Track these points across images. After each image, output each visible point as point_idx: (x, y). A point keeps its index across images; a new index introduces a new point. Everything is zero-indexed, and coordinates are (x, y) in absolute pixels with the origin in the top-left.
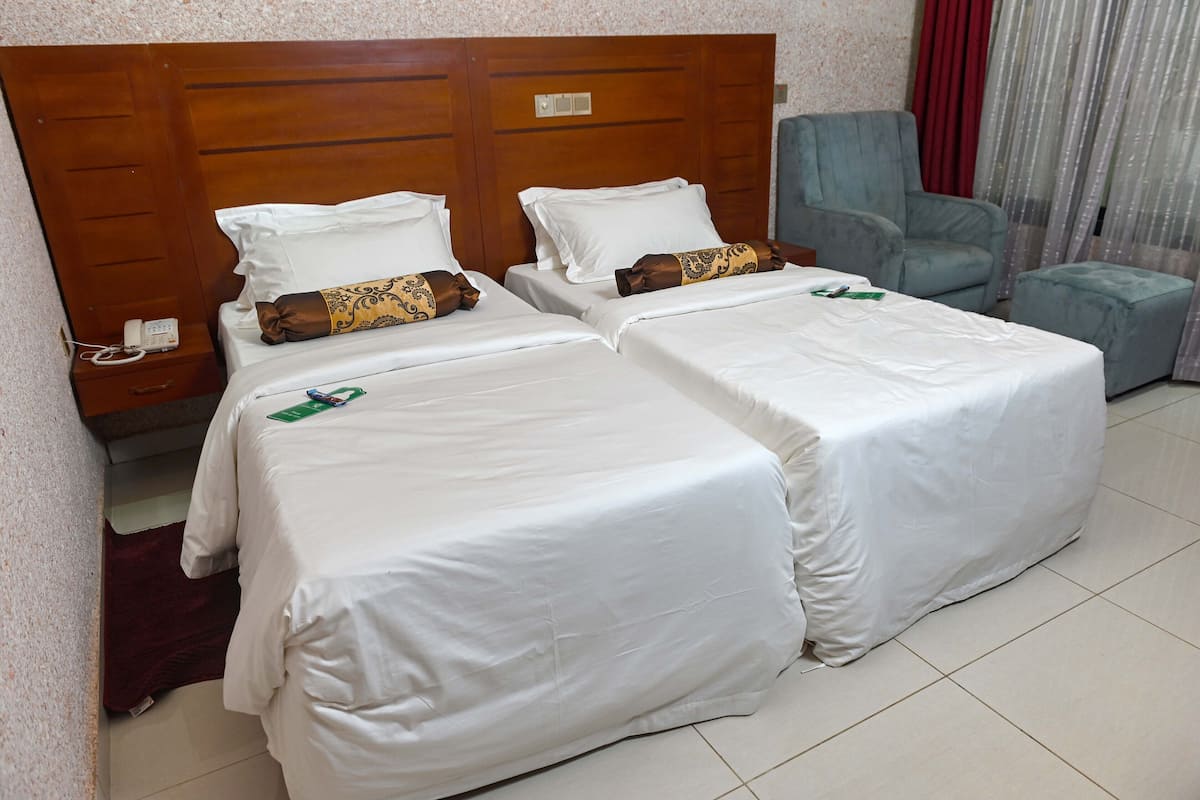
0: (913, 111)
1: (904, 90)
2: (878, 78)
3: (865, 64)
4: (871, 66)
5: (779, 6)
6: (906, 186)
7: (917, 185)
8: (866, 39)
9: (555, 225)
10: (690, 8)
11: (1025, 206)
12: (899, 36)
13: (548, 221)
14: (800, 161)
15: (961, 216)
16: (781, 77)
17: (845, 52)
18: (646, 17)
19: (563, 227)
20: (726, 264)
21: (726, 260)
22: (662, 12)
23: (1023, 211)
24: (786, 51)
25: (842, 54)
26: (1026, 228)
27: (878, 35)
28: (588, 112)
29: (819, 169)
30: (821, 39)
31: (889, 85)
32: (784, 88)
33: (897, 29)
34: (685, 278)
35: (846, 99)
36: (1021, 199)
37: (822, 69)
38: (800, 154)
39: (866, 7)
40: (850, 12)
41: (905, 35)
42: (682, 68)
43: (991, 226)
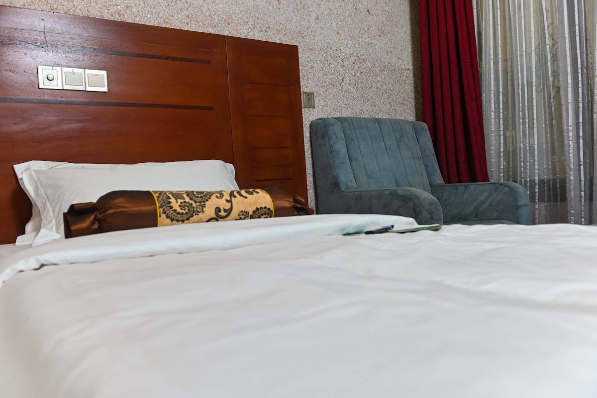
0: (424, 121)
1: (413, 109)
2: (391, 98)
3: (379, 85)
4: (384, 87)
5: (299, 29)
6: (430, 180)
7: (439, 180)
8: (377, 66)
9: (42, 192)
10: (216, 17)
11: (537, 186)
12: (403, 67)
13: (36, 189)
14: (331, 153)
15: (485, 195)
16: (307, 85)
17: (361, 73)
18: (171, 18)
19: (49, 192)
20: (228, 206)
21: (228, 201)
22: (188, 16)
23: (537, 190)
24: (310, 65)
25: (358, 74)
26: (543, 205)
27: (386, 64)
28: (105, 89)
29: (351, 161)
30: (340, 61)
31: (401, 104)
32: (310, 95)
33: (400, 61)
34: (162, 218)
35: (367, 111)
36: (533, 182)
37: (343, 84)
38: (331, 146)
39: (374, 41)
40: (360, 43)
41: (408, 67)
42: (209, 62)
43: (516, 199)
